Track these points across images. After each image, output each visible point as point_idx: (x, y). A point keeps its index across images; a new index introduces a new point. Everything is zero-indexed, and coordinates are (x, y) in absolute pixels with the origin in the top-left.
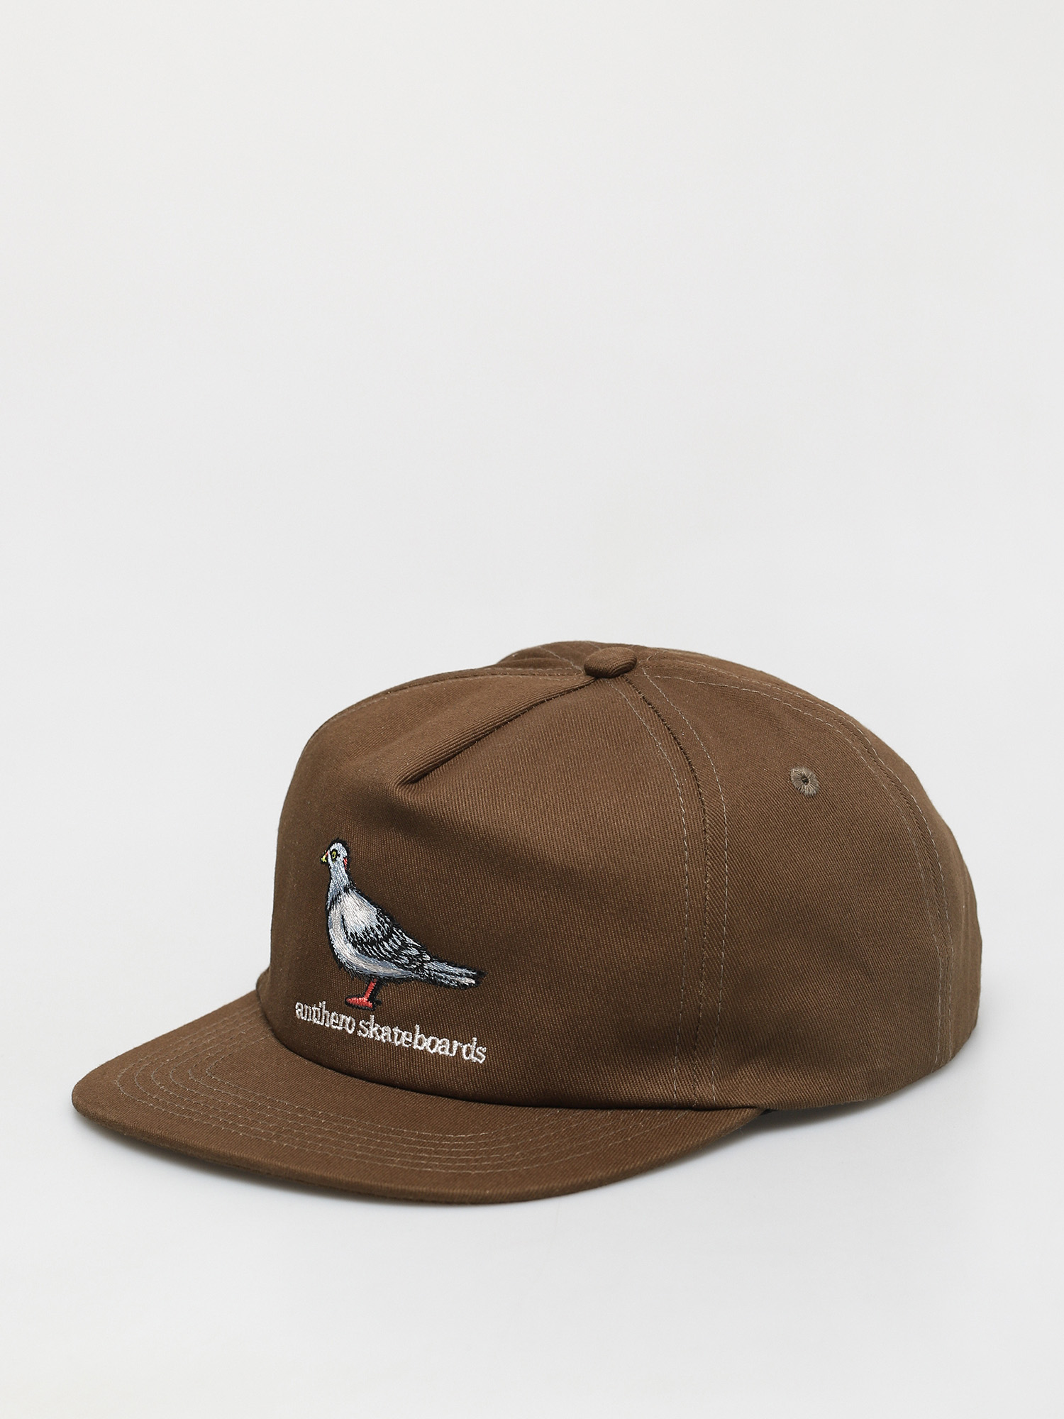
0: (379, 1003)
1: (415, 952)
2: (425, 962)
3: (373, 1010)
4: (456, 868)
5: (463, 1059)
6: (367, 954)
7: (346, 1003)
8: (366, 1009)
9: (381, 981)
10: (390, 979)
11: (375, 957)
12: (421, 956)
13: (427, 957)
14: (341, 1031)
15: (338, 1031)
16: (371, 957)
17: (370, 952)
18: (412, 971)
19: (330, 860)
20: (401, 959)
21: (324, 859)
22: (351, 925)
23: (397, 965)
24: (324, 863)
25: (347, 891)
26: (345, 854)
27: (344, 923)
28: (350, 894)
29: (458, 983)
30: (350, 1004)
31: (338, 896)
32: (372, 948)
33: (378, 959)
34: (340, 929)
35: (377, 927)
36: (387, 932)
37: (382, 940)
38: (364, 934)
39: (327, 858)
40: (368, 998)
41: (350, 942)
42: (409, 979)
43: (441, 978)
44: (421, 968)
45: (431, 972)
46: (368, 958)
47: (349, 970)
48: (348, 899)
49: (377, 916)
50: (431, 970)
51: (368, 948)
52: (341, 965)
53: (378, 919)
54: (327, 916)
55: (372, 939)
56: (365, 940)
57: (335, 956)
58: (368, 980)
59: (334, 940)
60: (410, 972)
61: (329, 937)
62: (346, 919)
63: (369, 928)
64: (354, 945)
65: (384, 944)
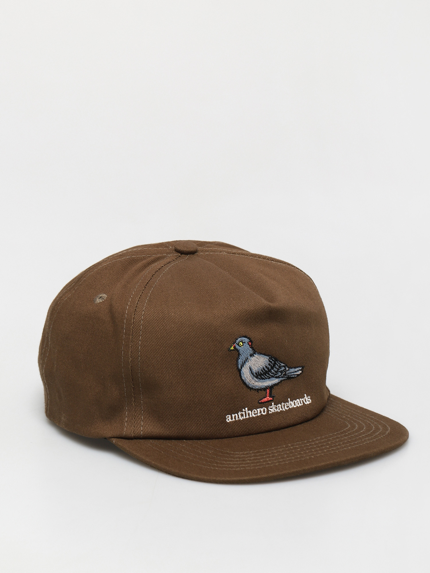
0: (273, 397)
1: (283, 369)
2: (287, 371)
5: (305, 404)
6: (263, 379)
7: (259, 403)
8: (271, 401)
9: (271, 388)
10: (275, 385)
11: (266, 378)
12: (286, 369)
14: (260, 416)
15: (258, 416)
16: (264, 379)
17: (265, 377)
18: (282, 377)
19: (237, 347)
20: (278, 374)
21: (232, 348)
22: (255, 369)
23: (276, 377)
24: (233, 349)
25: (252, 355)
26: (249, 340)
27: (251, 370)
28: (254, 356)
29: (297, 375)
30: (262, 403)
31: (246, 360)
32: (266, 375)
33: (268, 379)
34: (248, 373)
35: (269, 365)
36: (273, 365)
37: (271, 369)
38: (262, 370)
39: (235, 347)
40: (269, 397)
41: (255, 377)
42: (281, 381)
43: (292, 375)
44: (285, 374)
45: (289, 374)
46: (263, 380)
47: (255, 389)
48: (253, 358)
49: (269, 360)
50: (289, 373)
51: (264, 376)
52: (251, 389)
53: (269, 361)
54: (240, 371)
55: (266, 371)
56: (262, 373)
57: (247, 387)
58: (265, 389)
59: (246, 380)
60: (281, 378)
61: (242, 380)
62: (253, 368)
63: (265, 366)
64: (257, 377)
65: (271, 371)
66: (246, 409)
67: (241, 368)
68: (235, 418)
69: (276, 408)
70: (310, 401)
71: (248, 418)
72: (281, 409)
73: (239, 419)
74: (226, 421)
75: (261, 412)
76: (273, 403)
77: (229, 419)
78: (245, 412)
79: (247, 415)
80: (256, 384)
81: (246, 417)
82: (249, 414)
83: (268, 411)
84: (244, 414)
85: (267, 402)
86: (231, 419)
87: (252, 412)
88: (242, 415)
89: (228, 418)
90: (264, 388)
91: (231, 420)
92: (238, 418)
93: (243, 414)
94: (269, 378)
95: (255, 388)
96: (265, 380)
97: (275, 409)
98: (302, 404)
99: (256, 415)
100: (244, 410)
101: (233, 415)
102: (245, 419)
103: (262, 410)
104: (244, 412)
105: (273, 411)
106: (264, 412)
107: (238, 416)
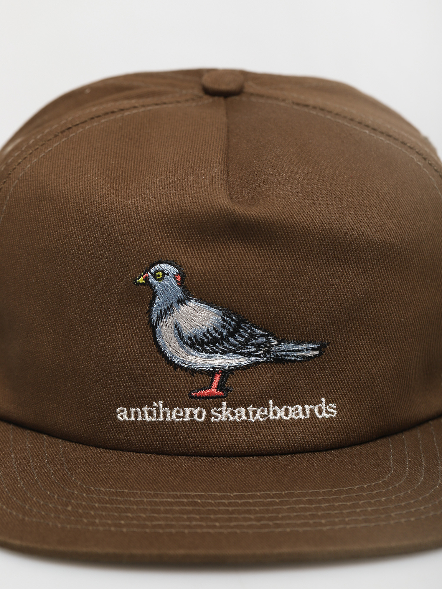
0: (228, 390)
1: (260, 340)
2: (273, 346)
3: (223, 398)
4: (298, 263)
5: (318, 418)
6: (207, 351)
7: (191, 397)
8: (218, 397)
9: (227, 372)
10: (237, 368)
11: (216, 352)
12: (269, 342)
13: (274, 342)
14: (188, 421)
15: (185, 422)
16: (211, 353)
17: (212, 349)
18: (259, 356)
19: (152, 280)
20: (247, 348)
21: (141, 280)
22: (188, 330)
23: (242, 354)
24: (143, 283)
25: (181, 302)
26: (178, 272)
27: (178, 329)
28: (185, 304)
29: (304, 357)
30: (196, 397)
31: (169, 309)
32: (215, 346)
33: (221, 354)
34: (172, 336)
35: (222, 327)
36: (233, 329)
37: (227, 337)
38: (204, 335)
39: (147, 279)
40: (216, 389)
41: (187, 344)
42: (256, 363)
43: (288, 356)
44: (268, 352)
45: (279, 354)
46: (208, 355)
47: (186, 369)
48: (184, 308)
49: (222, 317)
50: (278, 352)
51: (209, 346)
52: (176, 366)
53: (224, 320)
54: (154, 327)
55: (215, 338)
56: (206, 340)
57: (169, 361)
58: (211, 373)
59: (165, 347)
60: (257, 358)
61: (158, 345)
62: (182, 325)
63: (212, 328)
64: (192, 346)
65: (229, 340)
66: (161, 403)
67: (158, 321)
68: (136, 416)
69: (233, 414)
70: (333, 413)
71: (161, 422)
72: (244, 418)
73: (144, 419)
74: (117, 418)
75: (192, 415)
76: (224, 404)
77: (122, 415)
78: (158, 409)
79: (161, 415)
80: (190, 358)
81: (157, 418)
82: (165, 414)
83: (209, 415)
84: (155, 412)
85: (207, 398)
86: (127, 416)
87: (171, 410)
88: (150, 414)
89: (122, 413)
90: (209, 370)
91: (128, 419)
92: (143, 416)
93: (153, 411)
94: (224, 353)
95: (186, 366)
96: (213, 355)
97: (230, 416)
98: (308, 416)
99: (181, 419)
100: (155, 404)
101: (133, 410)
102: (155, 421)
103: (196, 411)
104: (155, 409)
105: (224, 419)
106: (200, 416)
107: (143, 413)
